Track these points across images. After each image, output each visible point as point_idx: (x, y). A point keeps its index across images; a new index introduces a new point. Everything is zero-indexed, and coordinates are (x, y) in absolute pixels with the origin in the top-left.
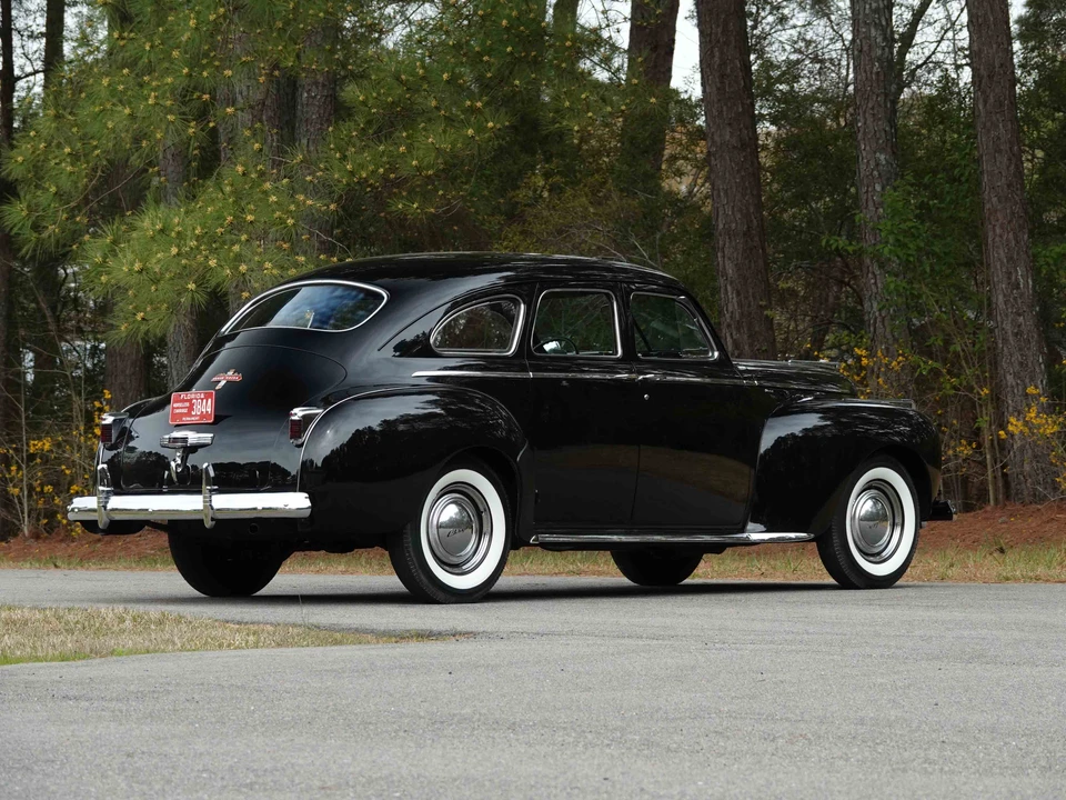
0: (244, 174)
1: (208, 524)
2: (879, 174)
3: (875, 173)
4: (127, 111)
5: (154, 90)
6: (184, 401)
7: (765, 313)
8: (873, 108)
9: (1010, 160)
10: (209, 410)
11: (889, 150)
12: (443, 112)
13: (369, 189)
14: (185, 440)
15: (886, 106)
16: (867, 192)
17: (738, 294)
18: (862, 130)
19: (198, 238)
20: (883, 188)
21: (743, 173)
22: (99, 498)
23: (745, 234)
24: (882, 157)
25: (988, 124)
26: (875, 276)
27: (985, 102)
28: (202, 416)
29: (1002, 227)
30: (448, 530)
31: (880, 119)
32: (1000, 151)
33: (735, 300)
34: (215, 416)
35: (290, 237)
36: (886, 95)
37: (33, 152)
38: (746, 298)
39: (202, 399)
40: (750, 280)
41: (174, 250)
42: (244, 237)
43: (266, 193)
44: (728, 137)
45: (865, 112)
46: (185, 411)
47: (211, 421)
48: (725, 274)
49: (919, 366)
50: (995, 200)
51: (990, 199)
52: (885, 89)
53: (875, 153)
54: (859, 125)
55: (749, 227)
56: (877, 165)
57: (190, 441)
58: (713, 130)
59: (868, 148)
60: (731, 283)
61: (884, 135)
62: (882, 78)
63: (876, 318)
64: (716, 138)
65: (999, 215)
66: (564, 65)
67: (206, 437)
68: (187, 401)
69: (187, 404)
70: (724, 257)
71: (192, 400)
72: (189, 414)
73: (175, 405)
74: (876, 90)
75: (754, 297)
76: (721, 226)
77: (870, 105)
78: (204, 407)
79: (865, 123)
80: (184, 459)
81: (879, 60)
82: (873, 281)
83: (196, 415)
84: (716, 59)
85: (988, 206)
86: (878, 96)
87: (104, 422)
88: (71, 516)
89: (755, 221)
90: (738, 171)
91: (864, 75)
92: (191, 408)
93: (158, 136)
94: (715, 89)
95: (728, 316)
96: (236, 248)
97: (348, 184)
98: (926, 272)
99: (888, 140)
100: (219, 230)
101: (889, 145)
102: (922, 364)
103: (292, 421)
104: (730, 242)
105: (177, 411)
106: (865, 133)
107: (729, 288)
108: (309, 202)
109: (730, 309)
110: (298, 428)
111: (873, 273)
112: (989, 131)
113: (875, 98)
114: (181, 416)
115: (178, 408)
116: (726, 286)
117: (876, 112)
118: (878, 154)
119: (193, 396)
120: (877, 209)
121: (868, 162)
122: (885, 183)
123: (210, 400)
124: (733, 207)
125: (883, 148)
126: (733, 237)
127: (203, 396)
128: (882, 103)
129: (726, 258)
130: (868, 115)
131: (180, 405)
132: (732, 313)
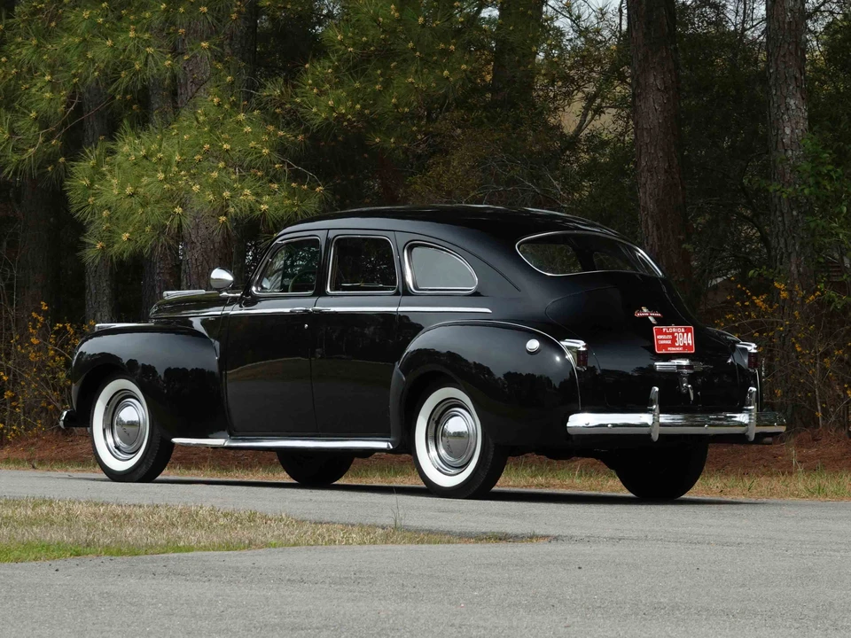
0: (219, 105)
2: (789, 118)
3: (786, 117)
4: (109, 43)
5: (133, 23)
6: (666, 334)
7: (684, 246)
8: (784, 56)
10: (690, 342)
11: (799, 96)
12: (418, 53)
13: (345, 123)
15: (796, 54)
16: (777, 134)
17: (658, 229)
18: (773, 77)
19: (178, 164)
20: (792, 131)
21: (665, 114)
23: (666, 172)
24: (792, 102)
26: (783, 215)
28: (684, 347)
31: (790, 66)
33: (655, 233)
34: (696, 348)
35: (266, 166)
36: (797, 44)
37: (4, 77)
38: (666, 232)
39: (683, 333)
40: (669, 216)
41: (161, 176)
42: (221, 165)
43: (239, 123)
45: (776, 60)
46: (670, 342)
47: (693, 351)
48: (646, 209)
49: (834, 301)
52: (797, 38)
53: (786, 98)
54: (771, 71)
55: (669, 166)
56: (788, 109)
58: (638, 73)
59: (779, 93)
60: (652, 217)
61: (794, 82)
62: (794, 27)
63: (783, 253)
66: (529, 12)
68: (670, 334)
69: (670, 337)
70: (645, 193)
71: (672, 334)
72: (673, 345)
73: (658, 337)
74: (789, 40)
75: (673, 231)
77: (782, 53)
78: (686, 339)
79: (777, 69)
81: (791, 10)
82: (780, 219)
83: (679, 346)
84: (643, 6)
86: (789, 44)
89: (676, 160)
90: (661, 112)
91: (777, 24)
92: (674, 340)
93: (137, 67)
94: (641, 34)
96: (215, 174)
97: (327, 119)
98: (842, 212)
99: (798, 86)
100: (197, 157)
101: (799, 91)
102: (836, 299)
104: (651, 180)
105: (662, 342)
106: (776, 79)
107: (650, 222)
108: (281, 133)
111: (781, 211)
113: (786, 46)
114: (665, 346)
115: (662, 339)
116: (647, 221)
117: (787, 59)
118: (788, 100)
119: (674, 330)
120: (786, 150)
121: (779, 106)
122: (794, 126)
123: (690, 334)
124: (655, 146)
125: (793, 94)
126: (654, 174)
127: (683, 330)
128: (793, 51)
129: (647, 194)
130: (779, 62)
131: (664, 337)
132: (652, 245)
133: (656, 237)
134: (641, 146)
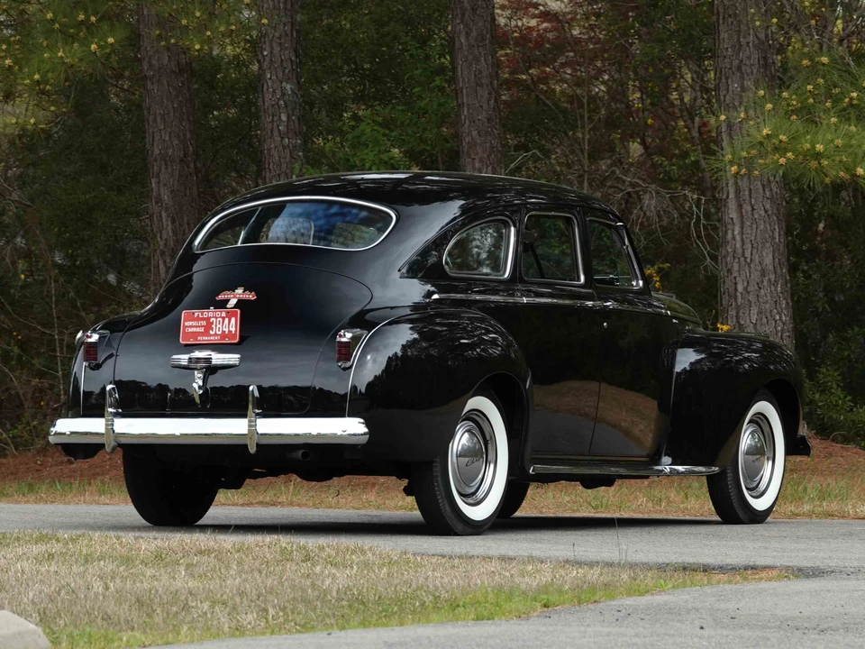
1: (252, 450)
2: (285, 104)
3: (282, 102)
6: (198, 319)
8: (280, 38)
9: (490, 94)
10: (233, 330)
11: (295, 80)
14: (208, 360)
15: (292, 34)
16: (273, 121)
17: (173, 221)
18: (267, 59)
20: (289, 117)
21: (181, 99)
22: (107, 421)
23: (181, 161)
24: (288, 87)
25: (471, 57)
27: (468, 35)
28: (223, 335)
29: (481, 160)
30: (467, 459)
31: (286, 48)
32: (482, 85)
33: (170, 228)
34: (240, 337)
36: (293, 25)
38: (181, 225)
39: (223, 318)
40: (184, 208)
44: (166, 62)
45: (271, 41)
46: (202, 330)
47: (236, 341)
48: (159, 200)
50: (475, 133)
51: (470, 134)
52: (292, 18)
53: (281, 82)
55: (185, 154)
56: (283, 94)
57: (214, 362)
59: (274, 77)
60: (167, 209)
61: (290, 66)
64: (154, 62)
65: (479, 149)
67: (232, 358)
68: (203, 319)
69: (204, 323)
70: (159, 183)
71: (209, 318)
72: (206, 333)
73: (186, 324)
74: (284, 20)
75: (188, 224)
76: (157, 151)
77: (277, 35)
78: (226, 325)
79: (271, 52)
80: (205, 380)
83: (215, 335)
85: (467, 139)
86: (285, 25)
87: (89, 340)
88: (52, 439)
89: (191, 147)
90: (177, 96)
92: (209, 326)
95: (162, 243)
99: (293, 69)
101: (294, 75)
103: (340, 342)
104: (166, 168)
105: (191, 330)
107: (164, 214)
109: (165, 236)
110: (345, 351)
112: (471, 65)
113: (282, 27)
114: (195, 335)
115: (191, 327)
116: (160, 213)
117: (283, 41)
118: (284, 84)
119: (211, 314)
120: (282, 138)
121: (274, 91)
122: (290, 112)
123: (233, 320)
124: (170, 133)
125: (289, 78)
126: (169, 163)
127: (224, 314)
128: (289, 32)
129: (161, 184)
130: (274, 44)
131: (194, 323)
132: (166, 240)
133: (170, 231)
134: (153, 133)
